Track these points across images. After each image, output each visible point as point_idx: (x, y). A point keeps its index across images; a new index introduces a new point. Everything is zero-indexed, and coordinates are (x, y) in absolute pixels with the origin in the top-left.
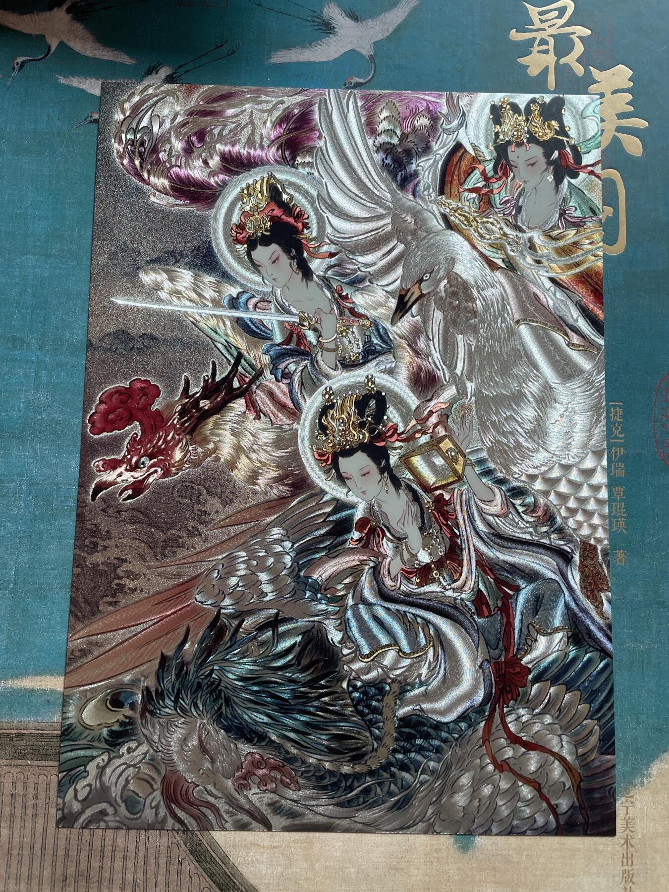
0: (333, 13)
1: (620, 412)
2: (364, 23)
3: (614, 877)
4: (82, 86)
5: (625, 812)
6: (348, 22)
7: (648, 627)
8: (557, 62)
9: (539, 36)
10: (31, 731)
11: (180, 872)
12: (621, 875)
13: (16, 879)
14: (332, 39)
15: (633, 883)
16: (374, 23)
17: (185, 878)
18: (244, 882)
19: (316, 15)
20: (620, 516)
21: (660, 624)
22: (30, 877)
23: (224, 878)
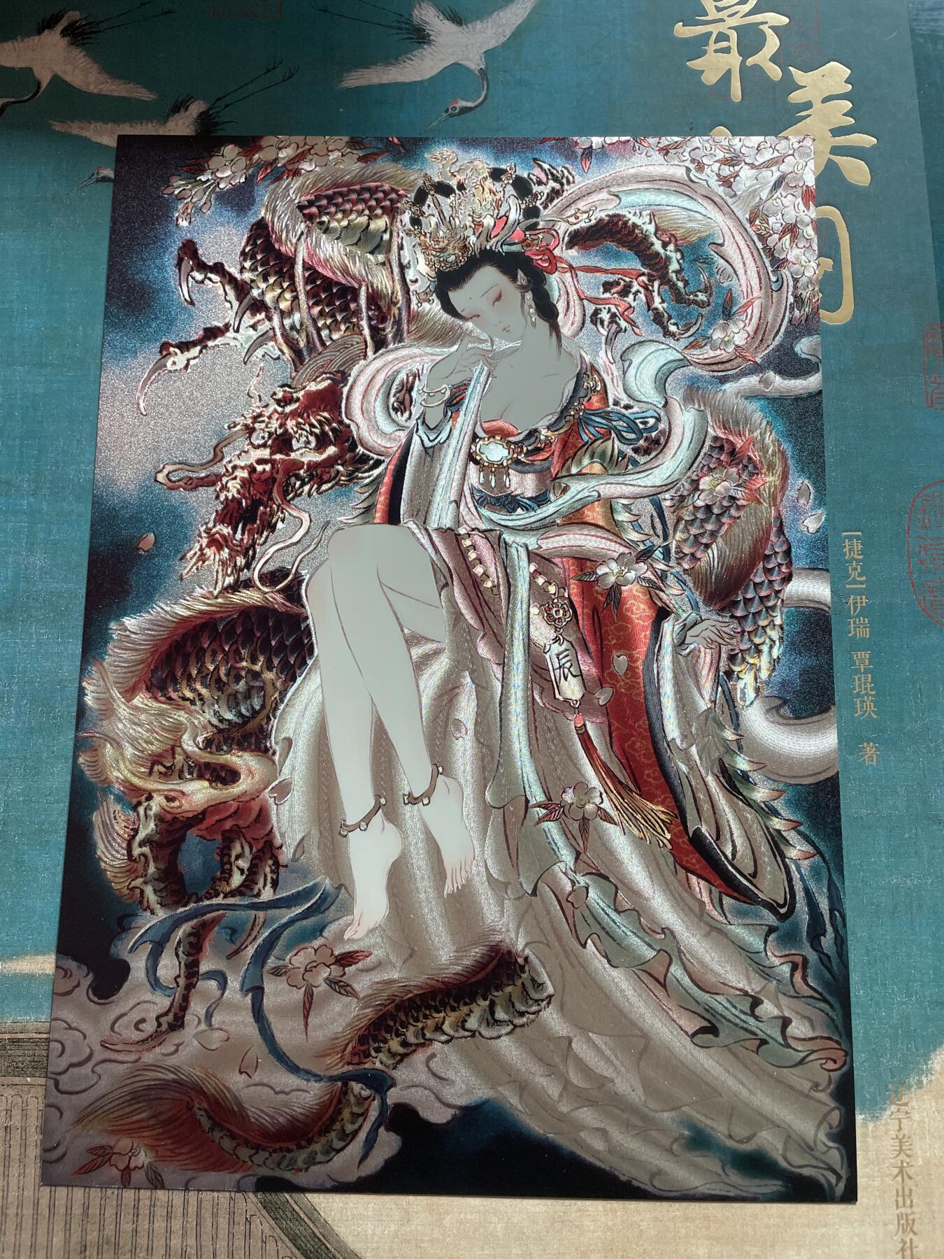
0: (428, 16)
1: (858, 546)
2: (469, 25)
3: (886, 1224)
4: (85, 134)
5: (897, 1127)
6: (449, 27)
7: (916, 852)
8: (743, 63)
9: (715, 29)
10: (31, 1035)
11: (248, 1235)
12: (896, 1223)
13: (14, 1252)
14: (427, 50)
15: (915, 1233)
16: (485, 25)
17: (256, 1243)
19: (403, 19)
20: (868, 696)
21: (934, 847)
22: (33, 1247)
23: (312, 1243)
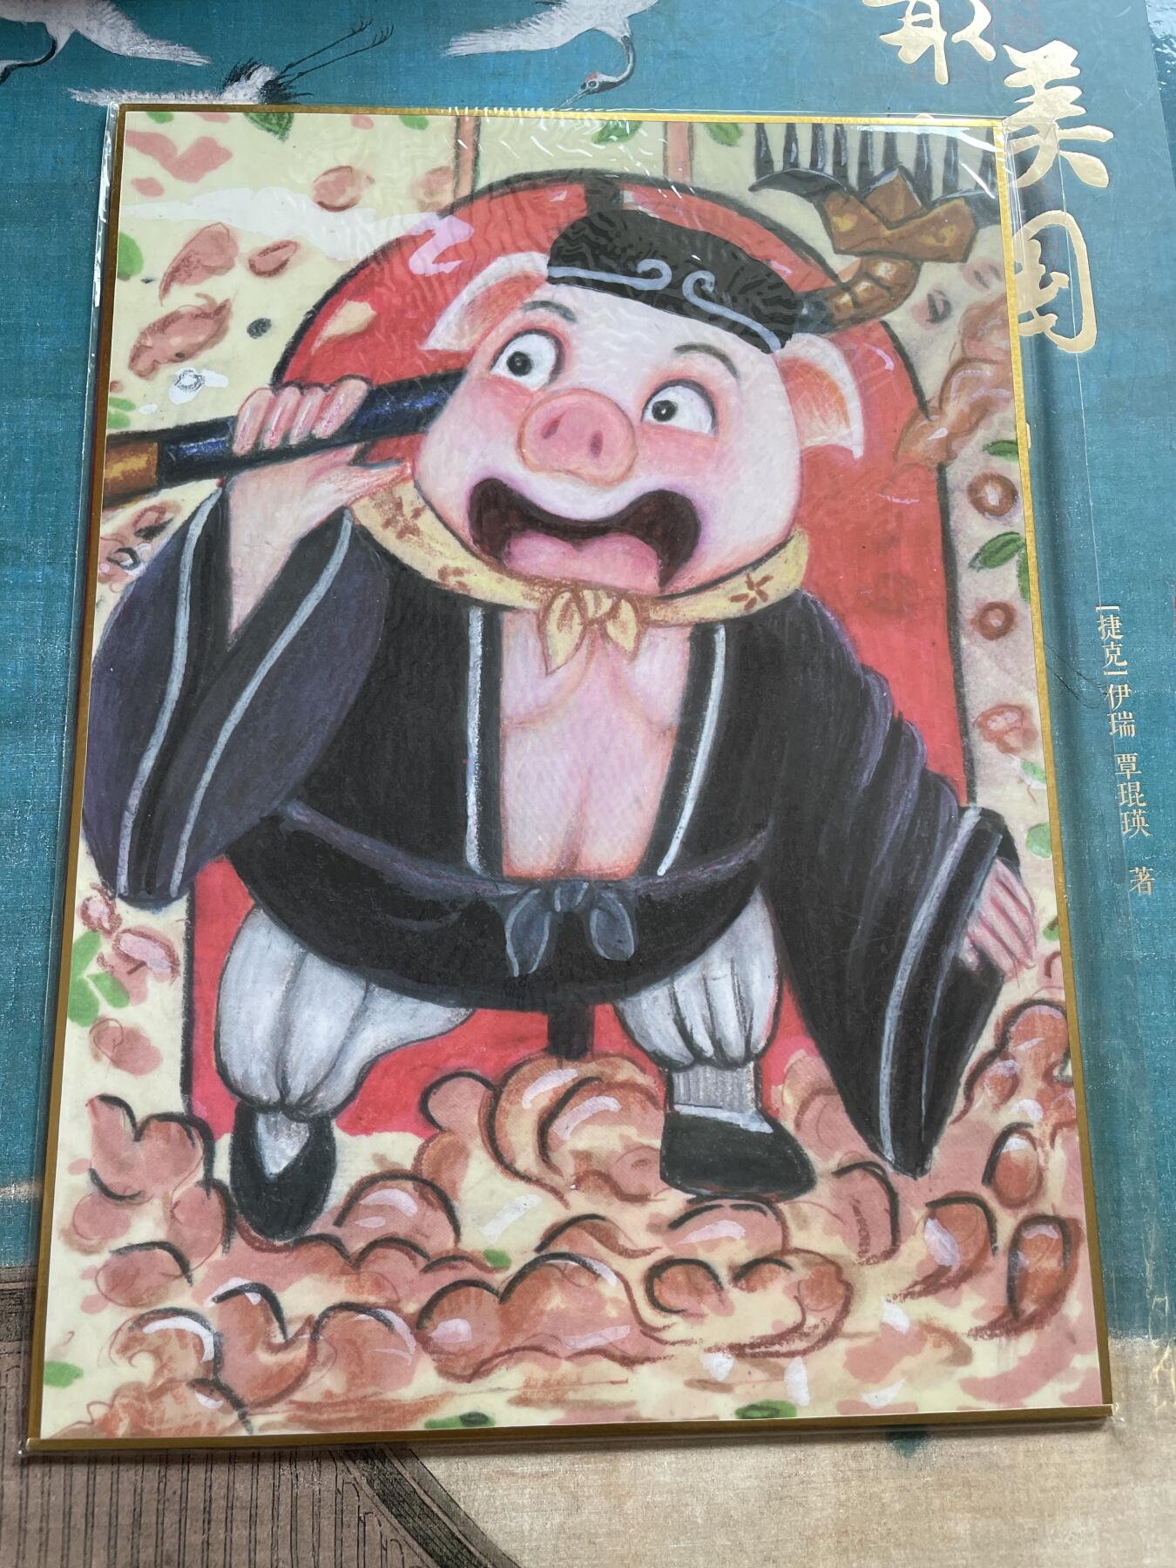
1: (1116, 624)
8: (948, 39)
11: (362, 1541)
14: (557, 13)
17: (373, 1551)
18: (490, 1550)
20: (1135, 807)
23: (449, 1546)
